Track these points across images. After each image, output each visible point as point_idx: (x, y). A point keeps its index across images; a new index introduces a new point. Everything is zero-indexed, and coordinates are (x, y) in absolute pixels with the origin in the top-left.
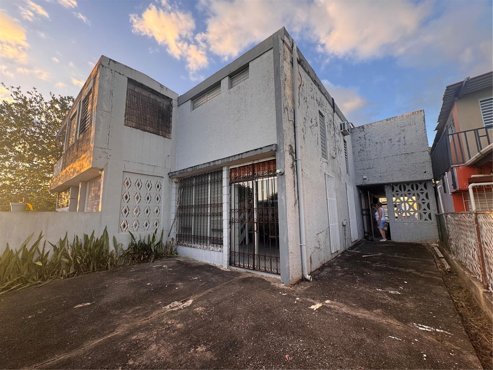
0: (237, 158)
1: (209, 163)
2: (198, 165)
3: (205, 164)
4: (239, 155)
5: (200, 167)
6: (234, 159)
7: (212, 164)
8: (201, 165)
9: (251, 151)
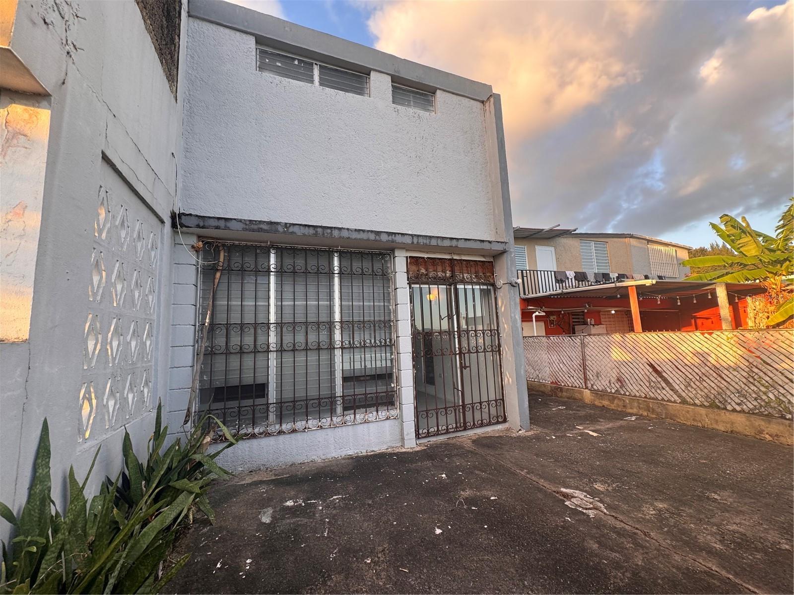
0: (447, 243)
1: (378, 233)
2: (340, 229)
3: (363, 231)
4: (452, 239)
5: (345, 234)
6: (440, 243)
7: (384, 238)
8: (348, 229)
9: (473, 240)
